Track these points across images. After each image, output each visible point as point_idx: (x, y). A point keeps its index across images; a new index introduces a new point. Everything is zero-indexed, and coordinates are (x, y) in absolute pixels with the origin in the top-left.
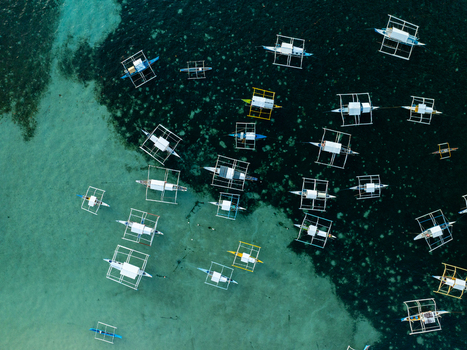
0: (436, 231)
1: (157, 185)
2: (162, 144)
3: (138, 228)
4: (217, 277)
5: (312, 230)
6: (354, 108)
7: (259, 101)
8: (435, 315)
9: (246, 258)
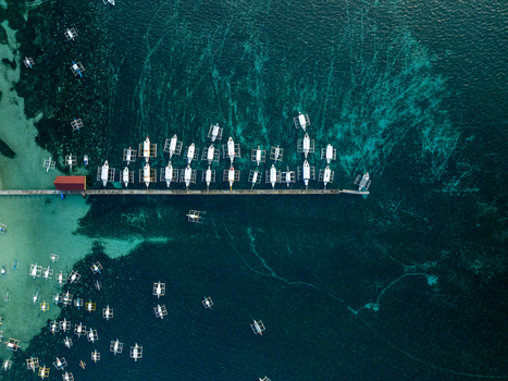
0: (59, 364)
1: (61, 278)
2: (74, 277)
3: (47, 273)
4: (35, 298)
5: (54, 326)
6: (91, 335)
7: (90, 306)
8: (33, 367)
9: (44, 307)
